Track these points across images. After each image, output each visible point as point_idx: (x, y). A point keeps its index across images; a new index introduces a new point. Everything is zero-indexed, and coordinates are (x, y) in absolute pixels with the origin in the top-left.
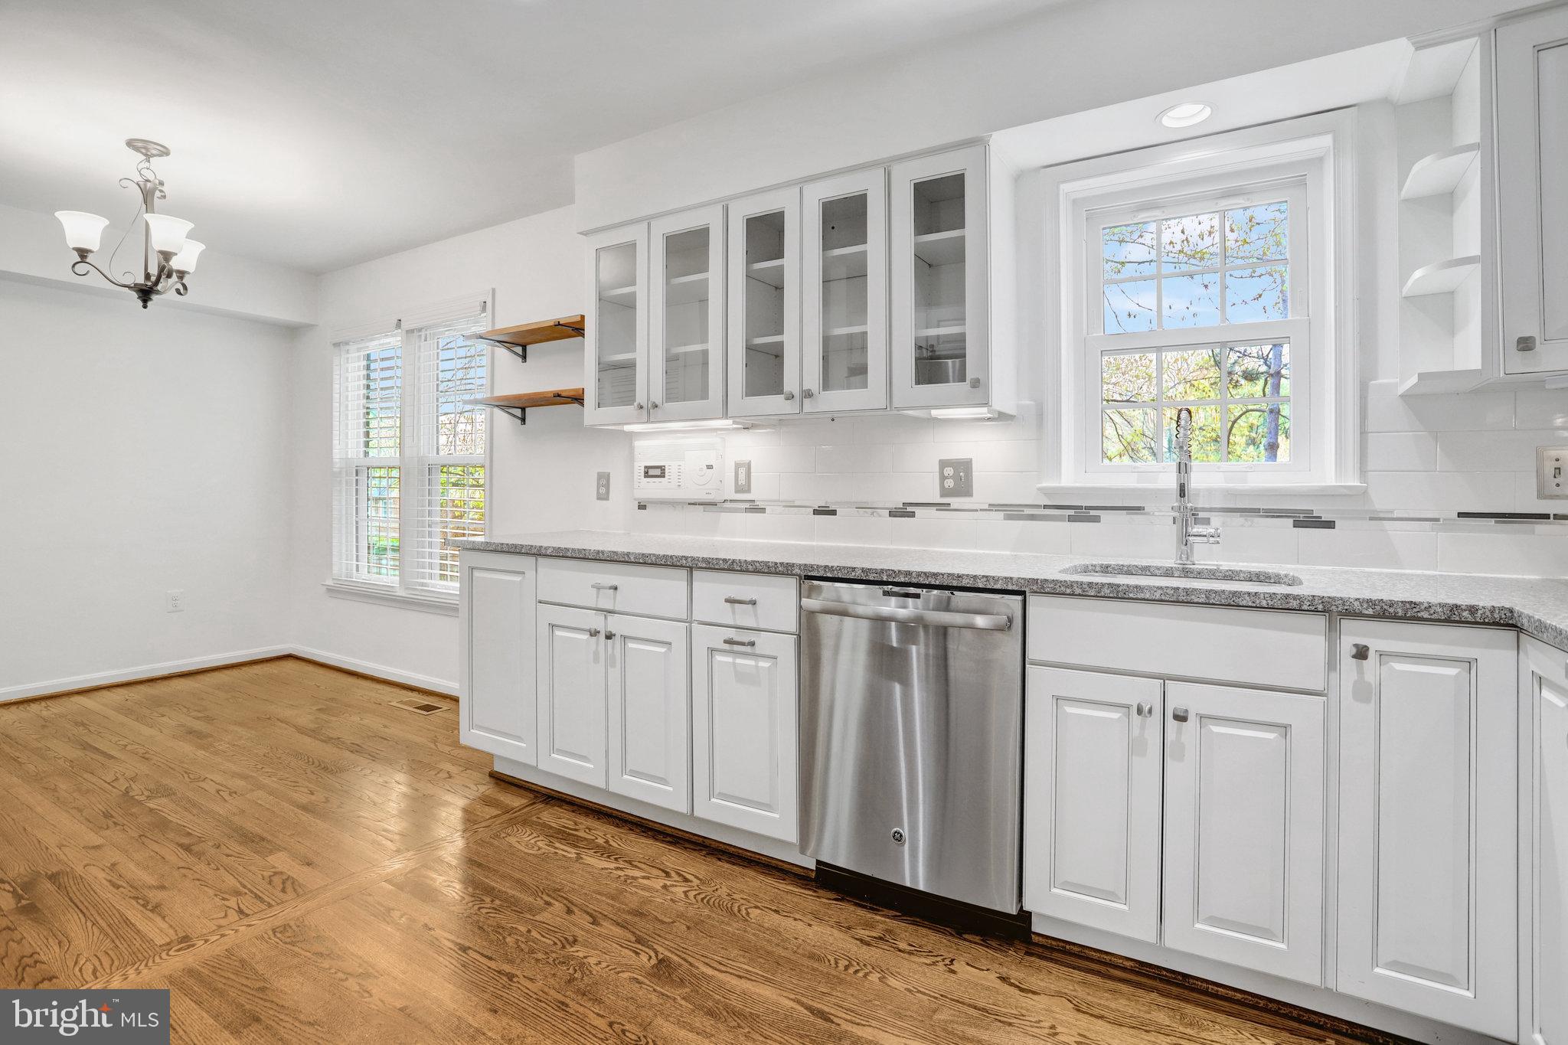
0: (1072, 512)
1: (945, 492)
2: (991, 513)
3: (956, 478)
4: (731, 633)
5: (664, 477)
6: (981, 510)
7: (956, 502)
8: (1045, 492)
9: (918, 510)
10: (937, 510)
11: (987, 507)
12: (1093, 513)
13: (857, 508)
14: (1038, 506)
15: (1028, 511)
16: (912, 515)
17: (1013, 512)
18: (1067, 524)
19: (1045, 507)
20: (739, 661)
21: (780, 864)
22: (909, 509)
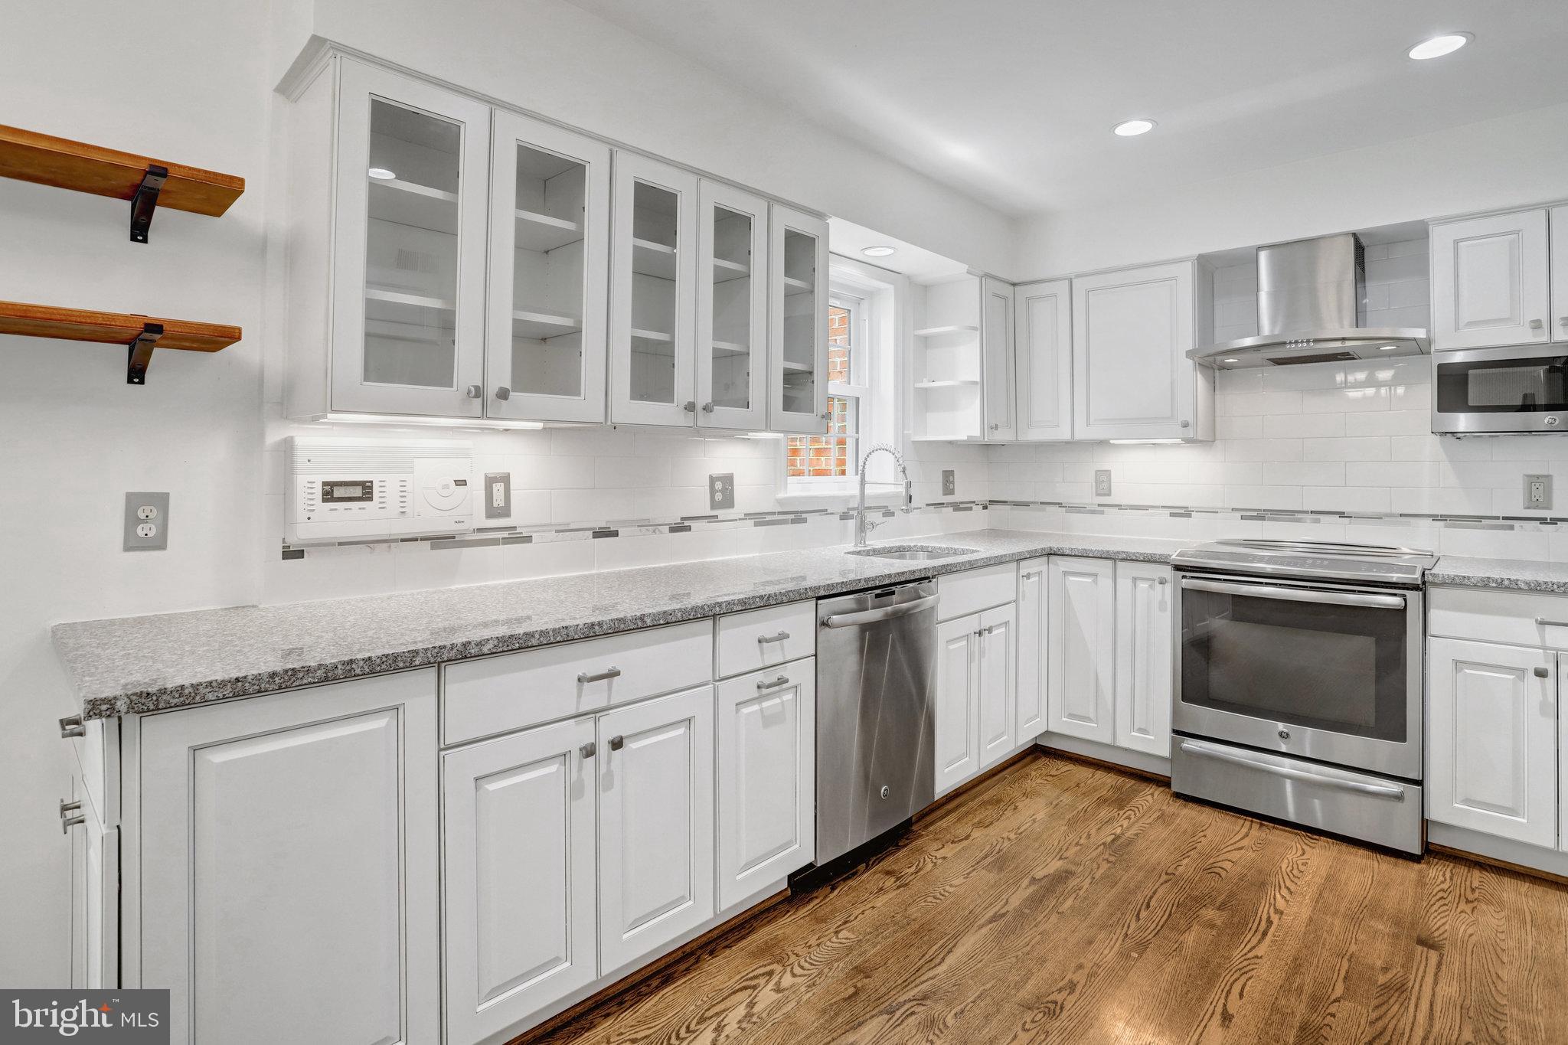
0: (792, 516)
1: (714, 505)
2: (745, 521)
3: (724, 491)
4: (759, 677)
5: (371, 499)
6: (736, 520)
7: (721, 513)
8: (780, 502)
9: (693, 524)
10: (708, 522)
11: (743, 517)
12: (804, 516)
13: (639, 526)
14: (774, 513)
15: (769, 518)
16: (688, 528)
17: (760, 519)
18: (790, 526)
19: (780, 513)
20: (765, 704)
21: (762, 906)
22: (687, 523)
